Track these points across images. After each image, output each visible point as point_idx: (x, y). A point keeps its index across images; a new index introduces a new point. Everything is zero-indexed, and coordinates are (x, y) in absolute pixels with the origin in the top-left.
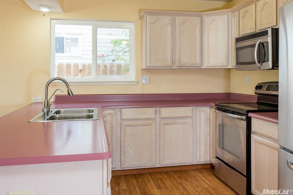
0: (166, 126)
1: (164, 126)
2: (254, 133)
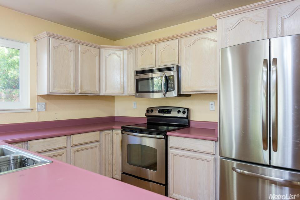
0: (76, 153)
1: (75, 153)
2: (173, 148)
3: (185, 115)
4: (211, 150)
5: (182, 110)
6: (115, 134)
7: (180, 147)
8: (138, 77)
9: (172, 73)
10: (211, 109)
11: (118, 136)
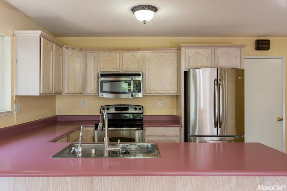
2: (148, 136)
3: (141, 112)
4: (178, 134)
5: (138, 108)
6: (86, 132)
7: (154, 134)
8: (103, 79)
9: (140, 78)
10: (159, 106)
11: (89, 133)
